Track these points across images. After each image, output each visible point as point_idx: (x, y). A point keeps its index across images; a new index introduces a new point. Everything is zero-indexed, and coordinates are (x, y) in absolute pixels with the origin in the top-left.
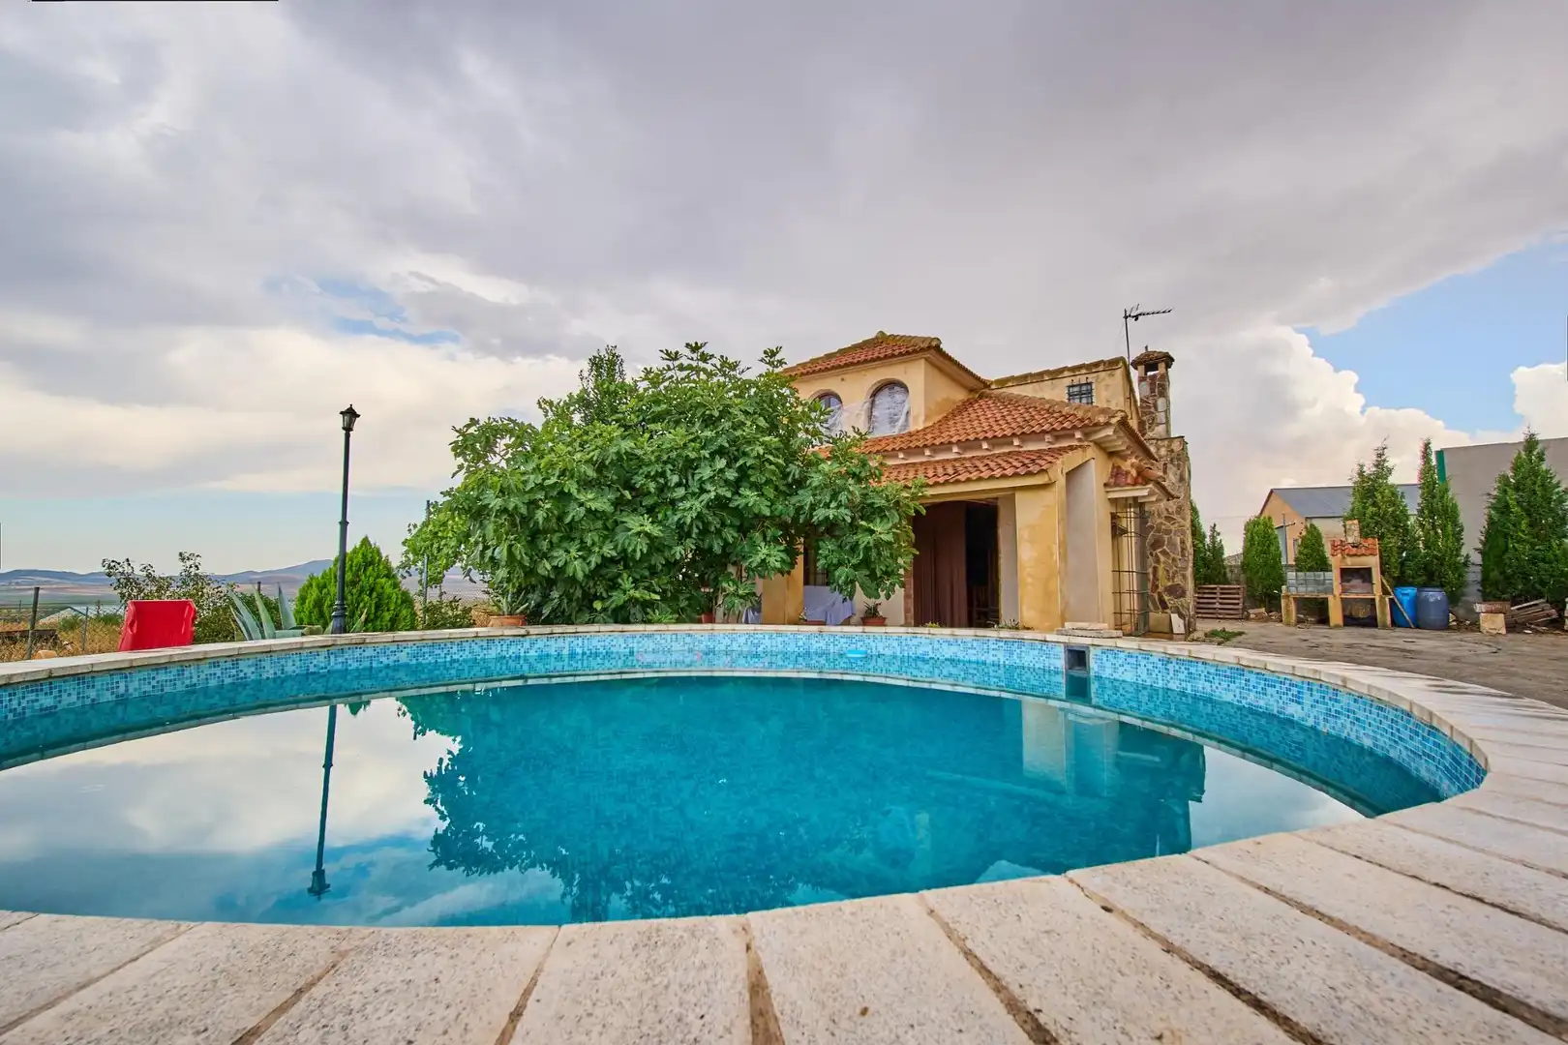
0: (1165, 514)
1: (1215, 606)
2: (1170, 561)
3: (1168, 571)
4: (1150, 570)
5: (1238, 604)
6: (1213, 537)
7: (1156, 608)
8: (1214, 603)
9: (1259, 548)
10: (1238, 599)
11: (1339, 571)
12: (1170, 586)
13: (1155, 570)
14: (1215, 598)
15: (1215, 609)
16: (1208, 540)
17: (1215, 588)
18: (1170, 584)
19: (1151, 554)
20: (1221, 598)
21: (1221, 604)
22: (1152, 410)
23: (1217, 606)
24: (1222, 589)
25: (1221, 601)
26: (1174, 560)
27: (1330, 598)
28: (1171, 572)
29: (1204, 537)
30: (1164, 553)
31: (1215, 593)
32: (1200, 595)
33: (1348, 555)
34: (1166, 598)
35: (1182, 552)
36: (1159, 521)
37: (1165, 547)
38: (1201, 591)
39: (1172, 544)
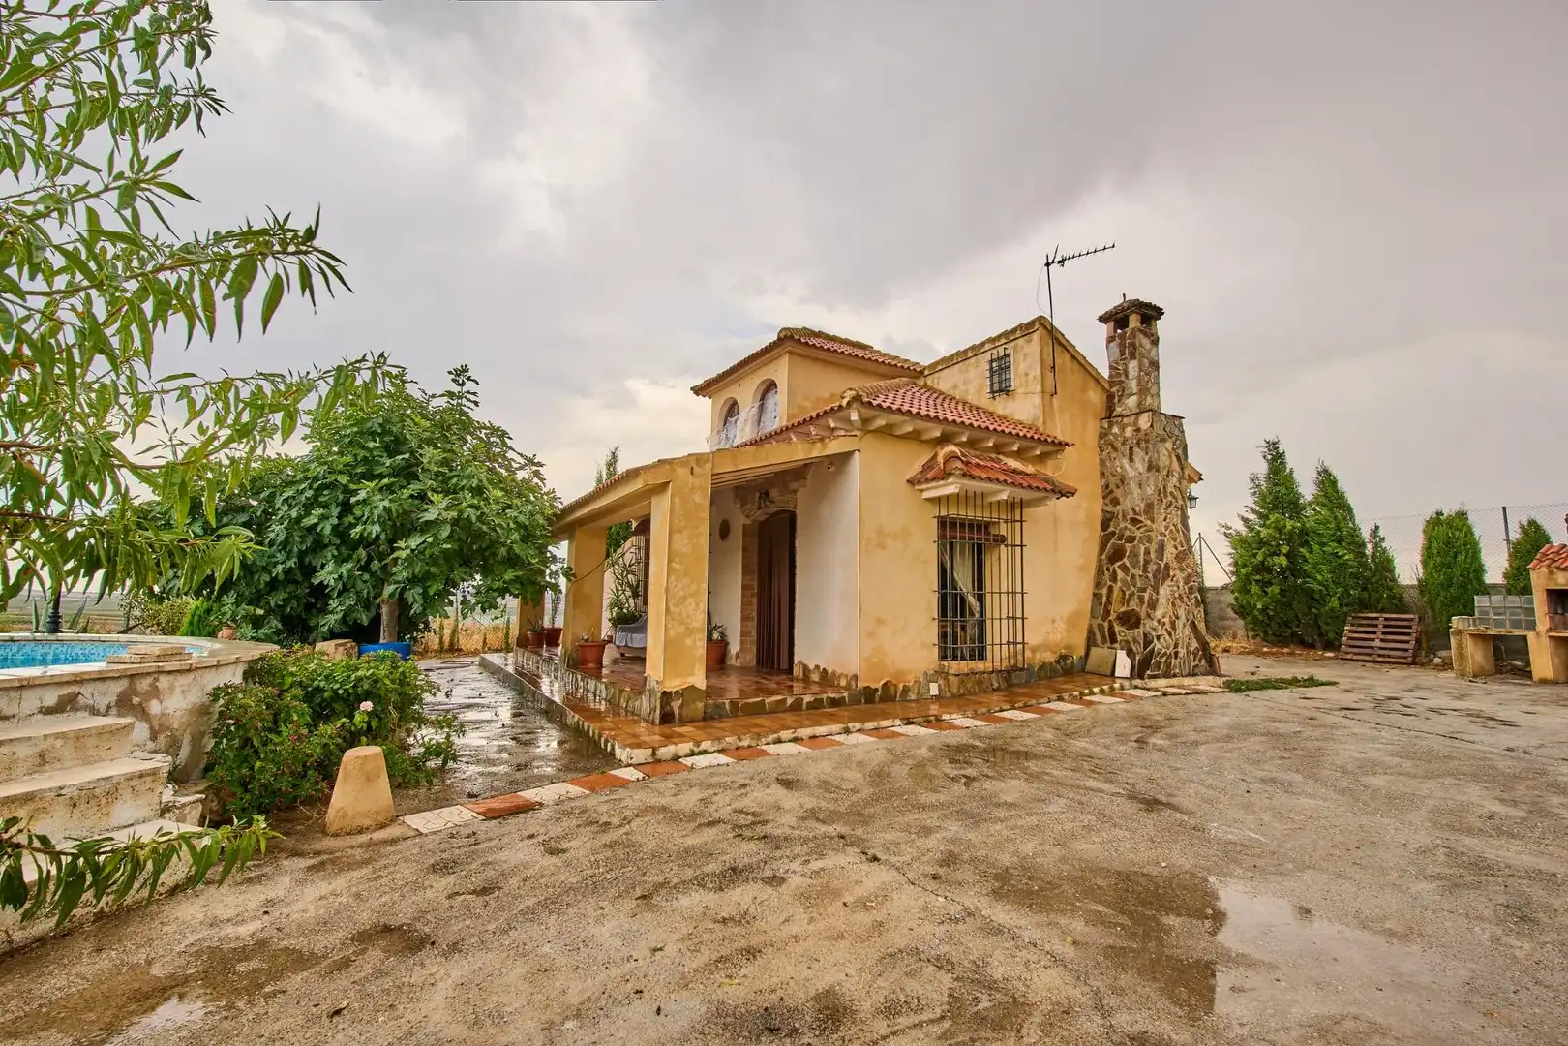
0: (1131, 515)
1: (1373, 644)
2: (1128, 579)
3: (1123, 592)
4: (1105, 591)
5: (1407, 642)
6: (1376, 546)
7: (1104, 641)
8: (1373, 640)
9: (1439, 560)
10: (1408, 634)
11: (1544, 596)
12: (1123, 613)
13: (1110, 589)
14: (1375, 633)
15: (1372, 648)
16: (1369, 550)
17: (1377, 618)
18: (1123, 609)
19: (1108, 570)
20: (1384, 633)
21: (1382, 640)
22: (1123, 378)
23: (1377, 644)
24: (1386, 619)
25: (1382, 637)
26: (1133, 577)
27: (1531, 636)
28: (1127, 593)
29: (1363, 545)
30: (1124, 568)
31: (1376, 626)
32: (1354, 628)
33: (1558, 568)
34: (1117, 628)
35: (1144, 566)
36: (1122, 525)
37: (1125, 560)
38: (1356, 622)
39: (1134, 555)
